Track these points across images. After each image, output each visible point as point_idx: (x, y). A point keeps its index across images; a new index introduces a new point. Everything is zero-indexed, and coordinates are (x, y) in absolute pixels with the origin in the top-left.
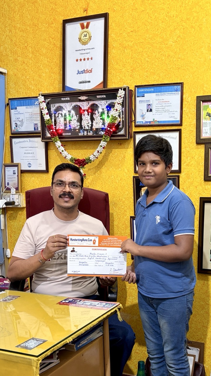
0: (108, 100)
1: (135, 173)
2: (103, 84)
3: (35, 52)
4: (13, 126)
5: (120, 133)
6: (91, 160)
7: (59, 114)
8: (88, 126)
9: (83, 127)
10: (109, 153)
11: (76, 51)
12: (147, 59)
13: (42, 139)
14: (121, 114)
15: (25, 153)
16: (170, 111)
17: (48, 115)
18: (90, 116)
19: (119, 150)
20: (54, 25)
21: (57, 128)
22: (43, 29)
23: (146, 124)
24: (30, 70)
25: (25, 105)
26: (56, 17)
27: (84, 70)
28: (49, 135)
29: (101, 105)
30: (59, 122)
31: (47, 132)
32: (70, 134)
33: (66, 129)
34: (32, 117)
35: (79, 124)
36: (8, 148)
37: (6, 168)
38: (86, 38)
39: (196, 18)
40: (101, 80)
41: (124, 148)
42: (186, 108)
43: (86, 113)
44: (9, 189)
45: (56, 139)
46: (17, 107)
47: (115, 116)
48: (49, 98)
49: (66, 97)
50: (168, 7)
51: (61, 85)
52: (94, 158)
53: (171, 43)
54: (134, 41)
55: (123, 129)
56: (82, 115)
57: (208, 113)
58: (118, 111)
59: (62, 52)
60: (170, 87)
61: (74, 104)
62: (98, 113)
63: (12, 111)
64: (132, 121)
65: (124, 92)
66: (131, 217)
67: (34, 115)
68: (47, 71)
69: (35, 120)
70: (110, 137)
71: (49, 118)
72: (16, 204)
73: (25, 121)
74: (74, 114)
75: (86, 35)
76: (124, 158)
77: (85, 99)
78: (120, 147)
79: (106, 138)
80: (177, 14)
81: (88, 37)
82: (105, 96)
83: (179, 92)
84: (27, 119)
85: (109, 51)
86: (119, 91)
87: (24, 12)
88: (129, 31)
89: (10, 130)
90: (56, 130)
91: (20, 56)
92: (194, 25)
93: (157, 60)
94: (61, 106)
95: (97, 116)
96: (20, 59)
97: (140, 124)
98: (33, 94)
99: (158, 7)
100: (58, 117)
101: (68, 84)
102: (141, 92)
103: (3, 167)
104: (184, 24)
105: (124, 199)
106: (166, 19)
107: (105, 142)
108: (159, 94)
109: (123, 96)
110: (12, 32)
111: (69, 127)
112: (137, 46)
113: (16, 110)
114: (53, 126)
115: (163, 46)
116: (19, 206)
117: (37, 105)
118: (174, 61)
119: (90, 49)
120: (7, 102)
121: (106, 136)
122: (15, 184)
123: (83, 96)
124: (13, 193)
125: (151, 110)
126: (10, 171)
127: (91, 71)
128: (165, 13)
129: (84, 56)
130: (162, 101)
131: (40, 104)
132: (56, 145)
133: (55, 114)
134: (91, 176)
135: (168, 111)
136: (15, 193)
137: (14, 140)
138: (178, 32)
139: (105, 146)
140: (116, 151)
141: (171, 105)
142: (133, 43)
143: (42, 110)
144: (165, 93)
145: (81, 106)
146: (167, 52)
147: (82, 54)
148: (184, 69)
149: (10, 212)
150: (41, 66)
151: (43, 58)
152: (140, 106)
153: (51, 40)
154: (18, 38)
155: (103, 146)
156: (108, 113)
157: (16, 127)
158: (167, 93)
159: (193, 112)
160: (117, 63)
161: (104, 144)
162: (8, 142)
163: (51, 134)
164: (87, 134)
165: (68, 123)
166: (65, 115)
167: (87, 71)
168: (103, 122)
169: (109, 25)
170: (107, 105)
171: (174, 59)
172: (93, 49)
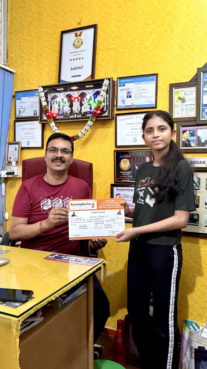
0: (95, 89)
1: (115, 147)
2: (91, 77)
3: (38, 56)
4: (17, 112)
5: (104, 115)
6: (79, 137)
7: (54, 101)
8: (78, 110)
9: (74, 111)
10: (94, 132)
11: (70, 53)
12: (128, 57)
13: (40, 121)
14: (106, 100)
15: (25, 134)
16: (147, 97)
17: (46, 102)
18: (79, 102)
19: (103, 129)
20: (54, 36)
21: (52, 113)
22: (46, 39)
23: (126, 108)
24: (33, 70)
25: (28, 96)
26: (56, 30)
27: (76, 67)
28: (45, 118)
29: (89, 93)
30: (54, 107)
31: (44, 116)
32: (63, 117)
33: (60, 113)
34: (33, 105)
35: (70, 109)
36: (12, 130)
37: (9, 145)
38: (79, 43)
39: (168, 25)
40: (90, 74)
41: (107, 127)
42: (160, 94)
43: (77, 100)
44: (10, 163)
45: (51, 120)
46: (21, 98)
47: (101, 101)
48: (47, 89)
49: (60, 88)
50: (145, 17)
51: (57, 80)
52: (82, 135)
53: (148, 44)
54: (117, 44)
55: (107, 111)
56: (73, 102)
57: (179, 97)
58: (103, 97)
59: (59, 55)
60: (147, 77)
61: (67, 93)
62: (87, 99)
63: (17, 101)
64: (114, 106)
65: (109, 81)
66: (111, 185)
67: (34, 103)
68: (47, 69)
69: (35, 107)
70: (96, 118)
71: (46, 104)
72: (16, 174)
73: (27, 108)
74: (67, 101)
75: (79, 41)
76: (107, 136)
77: (76, 89)
78: (104, 126)
79: (92, 119)
80: (153, 22)
81: (80, 42)
82: (92, 86)
83: (154, 81)
84: (29, 106)
85: (97, 52)
86: (104, 81)
87: (31, 27)
88: (113, 37)
89: (15, 116)
90: (51, 114)
91: (26, 60)
92: (167, 30)
93: (136, 58)
94: (57, 95)
95: (85, 102)
96: (26, 62)
97: (121, 108)
98: (34, 88)
99: (137, 18)
100: (53, 104)
101: (63, 78)
102: (122, 83)
103: (7, 144)
104: (158, 29)
105: (106, 170)
106: (143, 26)
107: (91, 122)
108: (137, 84)
109: (108, 84)
110: (22, 43)
111: (62, 112)
112: (120, 48)
113: (20, 100)
114: (49, 110)
115: (141, 46)
116: (18, 177)
117: (37, 95)
118: (150, 57)
119: (81, 51)
120: (14, 94)
121: (92, 117)
122: (15, 158)
123: (74, 86)
124: (14, 166)
125: (130, 97)
126: (12, 148)
127: (82, 68)
128: (143, 22)
129: (77, 57)
130: (140, 89)
131: (40, 93)
132: (51, 125)
133: (51, 102)
134: (78, 151)
135: (145, 97)
136: (15, 165)
137: (17, 124)
138: (153, 35)
139: (91, 125)
140: (100, 130)
141: (147, 92)
142: (116, 45)
143: (41, 98)
144: (142, 82)
145: (72, 95)
146: (144, 51)
147: (75, 55)
148: (158, 63)
149: (10, 182)
150: (42, 67)
151: (44, 60)
152: (121, 94)
153: (51, 47)
154: (26, 47)
155: (90, 125)
156: (94, 100)
157: (20, 113)
158: (144, 82)
159: (166, 97)
160: (103, 61)
161: (91, 124)
162: (12, 126)
163: (48, 116)
164: (77, 117)
165: (61, 108)
166: (59, 102)
167: (78, 67)
168: (90, 107)
169: (98, 34)
170: (94, 93)
171: (150, 56)
172: (84, 51)
